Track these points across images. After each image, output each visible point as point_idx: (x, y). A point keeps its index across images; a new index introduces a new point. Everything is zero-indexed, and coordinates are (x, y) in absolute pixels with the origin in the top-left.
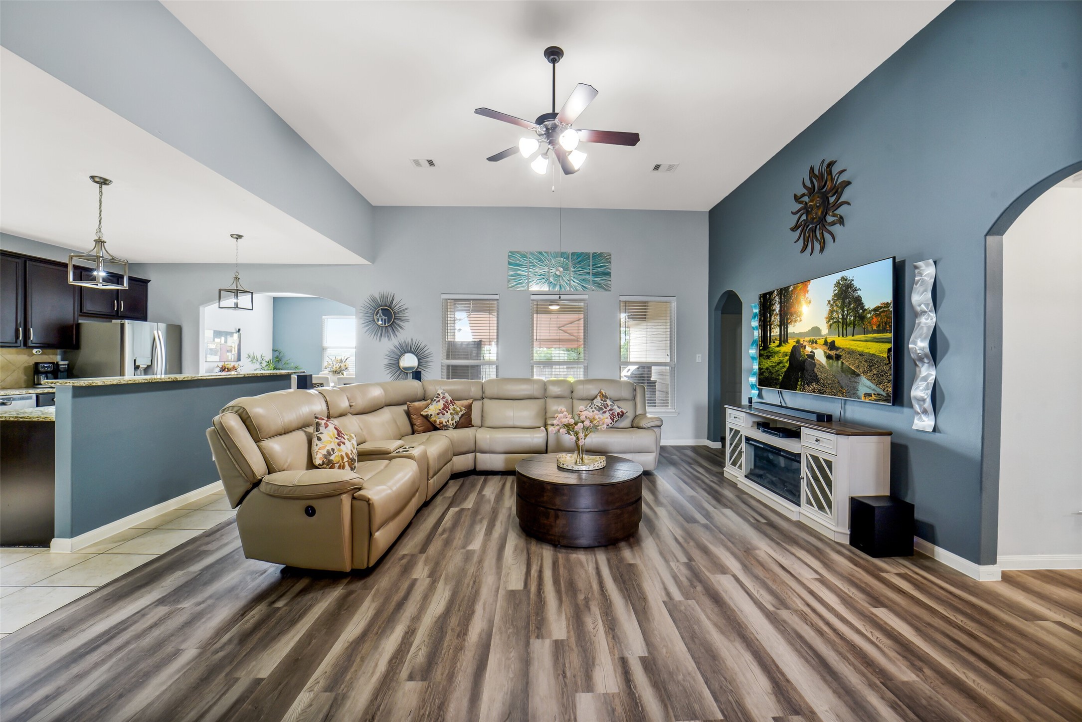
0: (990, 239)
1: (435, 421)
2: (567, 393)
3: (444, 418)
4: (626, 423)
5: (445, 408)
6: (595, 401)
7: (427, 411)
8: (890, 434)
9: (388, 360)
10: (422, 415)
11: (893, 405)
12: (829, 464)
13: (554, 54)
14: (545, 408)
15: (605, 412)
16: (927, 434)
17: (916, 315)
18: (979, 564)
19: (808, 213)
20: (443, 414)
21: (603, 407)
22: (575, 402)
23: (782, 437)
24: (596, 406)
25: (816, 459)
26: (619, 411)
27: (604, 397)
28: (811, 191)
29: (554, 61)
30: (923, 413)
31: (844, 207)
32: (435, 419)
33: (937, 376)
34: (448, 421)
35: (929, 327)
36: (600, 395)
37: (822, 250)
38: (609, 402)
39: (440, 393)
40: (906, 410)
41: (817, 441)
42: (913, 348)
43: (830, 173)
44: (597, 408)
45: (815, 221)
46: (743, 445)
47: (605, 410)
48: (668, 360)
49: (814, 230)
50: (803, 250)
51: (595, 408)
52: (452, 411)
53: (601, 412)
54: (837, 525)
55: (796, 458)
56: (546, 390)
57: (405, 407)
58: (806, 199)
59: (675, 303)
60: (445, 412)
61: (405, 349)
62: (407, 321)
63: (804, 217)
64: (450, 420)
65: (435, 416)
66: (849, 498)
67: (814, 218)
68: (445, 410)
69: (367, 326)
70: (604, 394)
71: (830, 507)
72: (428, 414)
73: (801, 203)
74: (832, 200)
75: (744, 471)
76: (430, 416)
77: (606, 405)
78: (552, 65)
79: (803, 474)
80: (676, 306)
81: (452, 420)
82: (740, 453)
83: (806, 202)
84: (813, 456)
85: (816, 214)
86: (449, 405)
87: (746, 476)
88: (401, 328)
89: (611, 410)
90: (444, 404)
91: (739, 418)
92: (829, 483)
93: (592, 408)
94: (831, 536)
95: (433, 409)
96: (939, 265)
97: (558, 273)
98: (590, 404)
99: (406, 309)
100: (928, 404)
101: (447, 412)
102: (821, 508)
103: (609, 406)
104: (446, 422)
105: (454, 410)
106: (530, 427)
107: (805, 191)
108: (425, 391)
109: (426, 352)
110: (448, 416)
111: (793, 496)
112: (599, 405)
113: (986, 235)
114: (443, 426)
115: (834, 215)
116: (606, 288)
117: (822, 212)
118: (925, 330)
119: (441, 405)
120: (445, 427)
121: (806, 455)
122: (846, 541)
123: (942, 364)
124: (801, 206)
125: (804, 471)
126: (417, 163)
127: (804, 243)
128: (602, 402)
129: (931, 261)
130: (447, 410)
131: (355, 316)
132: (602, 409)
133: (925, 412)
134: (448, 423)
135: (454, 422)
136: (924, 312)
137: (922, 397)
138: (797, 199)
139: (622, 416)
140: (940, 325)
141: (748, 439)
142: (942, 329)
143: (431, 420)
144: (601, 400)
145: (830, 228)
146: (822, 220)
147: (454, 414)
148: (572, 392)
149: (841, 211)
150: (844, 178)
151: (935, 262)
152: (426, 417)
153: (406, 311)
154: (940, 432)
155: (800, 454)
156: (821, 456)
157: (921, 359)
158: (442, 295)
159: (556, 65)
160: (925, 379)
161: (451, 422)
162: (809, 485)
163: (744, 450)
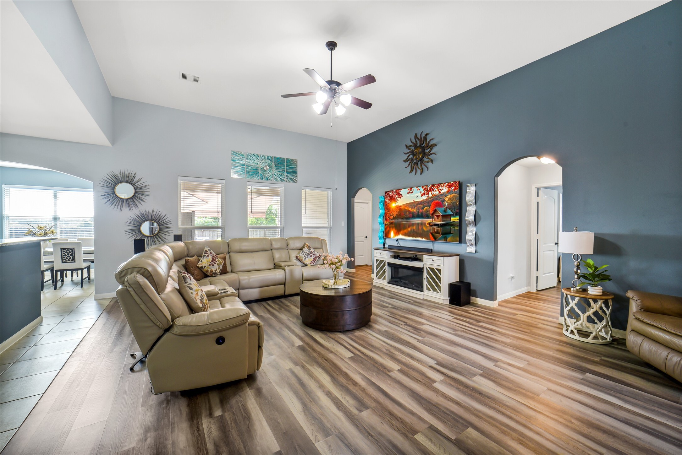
0: (496, 178)
1: (207, 271)
2: (284, 245)
3: (214, 268)
4: (321, 262)
5: (214, 260)
6: (304, 250)
7: (202, 264)
8: (459, 255)
9: (129, 227)
10: (197, 267)
11: (459, 243)
12: (439, 270)
13: (332, 45)
14: (273, 256)
15: (311, 256)
16: (472, 254)
17: (467, 205)
18: (493, 301)
19: (414, 155)
20: (213, 265)
21: (310, 253)
22: (290, 251)
23: (411, 261)
24: (305, 253)
25: (432, 269)
26: (318, 255)
27: (309, 247)
28: (415, 145)
29: (331, 50)
30: (470, 245)
31: (433, 155)
32: (207, 269)
33: (477, 231)
34: (216, 270)
35: (473, 211)
36: (306, 246)
37: (421, 173)
38: (312, 250)
39: (207, 250)
40: (463, 245)
41: (433, 261)
42: (467, 219)
43: (425, 138)
44: (307, 254)
45: (418, 159)
46: (386, 267)
47: (311, 255)
48: (326, 225)
49: (416, 163)
50: (410, 172)
51: (305, 254)
52: (218, 263)
53: (309, 256)
54: (444, 296)
55: (420, 270)
56: (272, 244)
57: (183, 262)
58: (413, 148)
59: (331, 192)
60: (213, 263)
61: (144, 218)
62: (148, 195)
63: (411, 156)
64: (217, 269)
65: (207, 267)
66: (449, 284)
67: (418, 158)
68: (214, 262)
69: (105, 198)
70: (308, 245)
71: (440, 291)
72: (203, 266)
73: (409, 149)
74: (427, 151)
75: (387, 279)
76: (204, 268)
77: (311, 252)
78: (330, 51)
79: (425, 277)
80: (331, 194)
81: (219, 269)
82: (385, 271)
83: (412, 150)
84: (430, 268)
85: (419, 156)
86: (215, 258)
87: (388, 283)
88: (142, 200)
89: (314, 255)
90: (212, 258)
91: (383, 254)
92: (439, 279)
93: (303, 254)
94: (442, 302)
95: (205, 262)
96: (477, 186)
97: (265, 168)
98: (301, 252)
99: (147, 186)
100: (473, 242)
101: (215, 263)
102: (434, 290)
103: (313, 252)
104: (215, 271)
105: (219, 262)
106: (266, 269)
107: (411, 144)
108: (188, 249)
109: (166, 220)
110: (216, 266)
111: (420, 288)
112: (307, 252)
113: (495, 177)
114: (213, 274)
115: (428, 158)
116: (295, 181)
117: (422, 156)
118: (472, 212)
119: (210, 258)
120: (214, 275)
121: (427, 268)
122: (448, 303)
123: (478, 225)
124: (409, 151)
125: (425, 275)
126: (184, 76)
127: (411, 169)
128: (309, 250)
129: (474, 184)
130: (215, 262)
131: (93, 190)
132: (310, 255)
133: (472, 245)
134: (216, 271)
135: (220, 270)
136: (471, 205)
137: (471, 239)
138: (407, 147)
139: (320, 257)
140: (478, 210)
141: (389, 264)
142: (478, 212)
143: (203, 270)
144: (308, 249)
145: (426, 164)
146: (421, 160)
147: (220, 265)
148: (287, 245)
149: (432, 157)
150: (432, 142)
151: (475, 185)
152: (201, 269)
153: (147, 187)
154: (477, 253)
155: (423, 268)
156: (435, 267)
157: (470, 224)
158: (179, 177)
159: (333, 51)
160: (472, 231)
161: (218, 270)
162: (428, 281)
163: (387, 269)
